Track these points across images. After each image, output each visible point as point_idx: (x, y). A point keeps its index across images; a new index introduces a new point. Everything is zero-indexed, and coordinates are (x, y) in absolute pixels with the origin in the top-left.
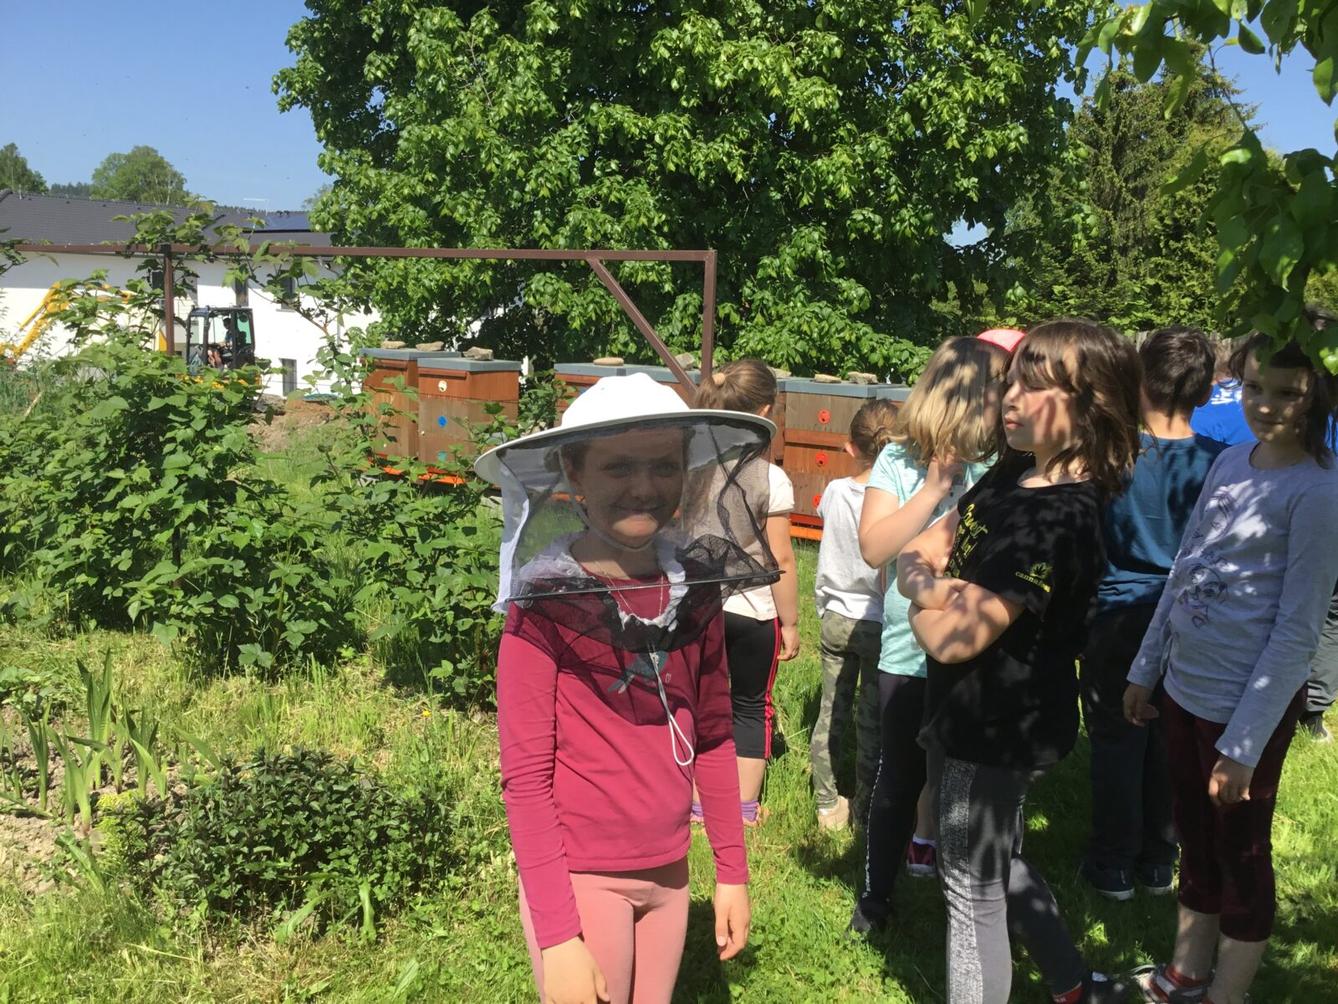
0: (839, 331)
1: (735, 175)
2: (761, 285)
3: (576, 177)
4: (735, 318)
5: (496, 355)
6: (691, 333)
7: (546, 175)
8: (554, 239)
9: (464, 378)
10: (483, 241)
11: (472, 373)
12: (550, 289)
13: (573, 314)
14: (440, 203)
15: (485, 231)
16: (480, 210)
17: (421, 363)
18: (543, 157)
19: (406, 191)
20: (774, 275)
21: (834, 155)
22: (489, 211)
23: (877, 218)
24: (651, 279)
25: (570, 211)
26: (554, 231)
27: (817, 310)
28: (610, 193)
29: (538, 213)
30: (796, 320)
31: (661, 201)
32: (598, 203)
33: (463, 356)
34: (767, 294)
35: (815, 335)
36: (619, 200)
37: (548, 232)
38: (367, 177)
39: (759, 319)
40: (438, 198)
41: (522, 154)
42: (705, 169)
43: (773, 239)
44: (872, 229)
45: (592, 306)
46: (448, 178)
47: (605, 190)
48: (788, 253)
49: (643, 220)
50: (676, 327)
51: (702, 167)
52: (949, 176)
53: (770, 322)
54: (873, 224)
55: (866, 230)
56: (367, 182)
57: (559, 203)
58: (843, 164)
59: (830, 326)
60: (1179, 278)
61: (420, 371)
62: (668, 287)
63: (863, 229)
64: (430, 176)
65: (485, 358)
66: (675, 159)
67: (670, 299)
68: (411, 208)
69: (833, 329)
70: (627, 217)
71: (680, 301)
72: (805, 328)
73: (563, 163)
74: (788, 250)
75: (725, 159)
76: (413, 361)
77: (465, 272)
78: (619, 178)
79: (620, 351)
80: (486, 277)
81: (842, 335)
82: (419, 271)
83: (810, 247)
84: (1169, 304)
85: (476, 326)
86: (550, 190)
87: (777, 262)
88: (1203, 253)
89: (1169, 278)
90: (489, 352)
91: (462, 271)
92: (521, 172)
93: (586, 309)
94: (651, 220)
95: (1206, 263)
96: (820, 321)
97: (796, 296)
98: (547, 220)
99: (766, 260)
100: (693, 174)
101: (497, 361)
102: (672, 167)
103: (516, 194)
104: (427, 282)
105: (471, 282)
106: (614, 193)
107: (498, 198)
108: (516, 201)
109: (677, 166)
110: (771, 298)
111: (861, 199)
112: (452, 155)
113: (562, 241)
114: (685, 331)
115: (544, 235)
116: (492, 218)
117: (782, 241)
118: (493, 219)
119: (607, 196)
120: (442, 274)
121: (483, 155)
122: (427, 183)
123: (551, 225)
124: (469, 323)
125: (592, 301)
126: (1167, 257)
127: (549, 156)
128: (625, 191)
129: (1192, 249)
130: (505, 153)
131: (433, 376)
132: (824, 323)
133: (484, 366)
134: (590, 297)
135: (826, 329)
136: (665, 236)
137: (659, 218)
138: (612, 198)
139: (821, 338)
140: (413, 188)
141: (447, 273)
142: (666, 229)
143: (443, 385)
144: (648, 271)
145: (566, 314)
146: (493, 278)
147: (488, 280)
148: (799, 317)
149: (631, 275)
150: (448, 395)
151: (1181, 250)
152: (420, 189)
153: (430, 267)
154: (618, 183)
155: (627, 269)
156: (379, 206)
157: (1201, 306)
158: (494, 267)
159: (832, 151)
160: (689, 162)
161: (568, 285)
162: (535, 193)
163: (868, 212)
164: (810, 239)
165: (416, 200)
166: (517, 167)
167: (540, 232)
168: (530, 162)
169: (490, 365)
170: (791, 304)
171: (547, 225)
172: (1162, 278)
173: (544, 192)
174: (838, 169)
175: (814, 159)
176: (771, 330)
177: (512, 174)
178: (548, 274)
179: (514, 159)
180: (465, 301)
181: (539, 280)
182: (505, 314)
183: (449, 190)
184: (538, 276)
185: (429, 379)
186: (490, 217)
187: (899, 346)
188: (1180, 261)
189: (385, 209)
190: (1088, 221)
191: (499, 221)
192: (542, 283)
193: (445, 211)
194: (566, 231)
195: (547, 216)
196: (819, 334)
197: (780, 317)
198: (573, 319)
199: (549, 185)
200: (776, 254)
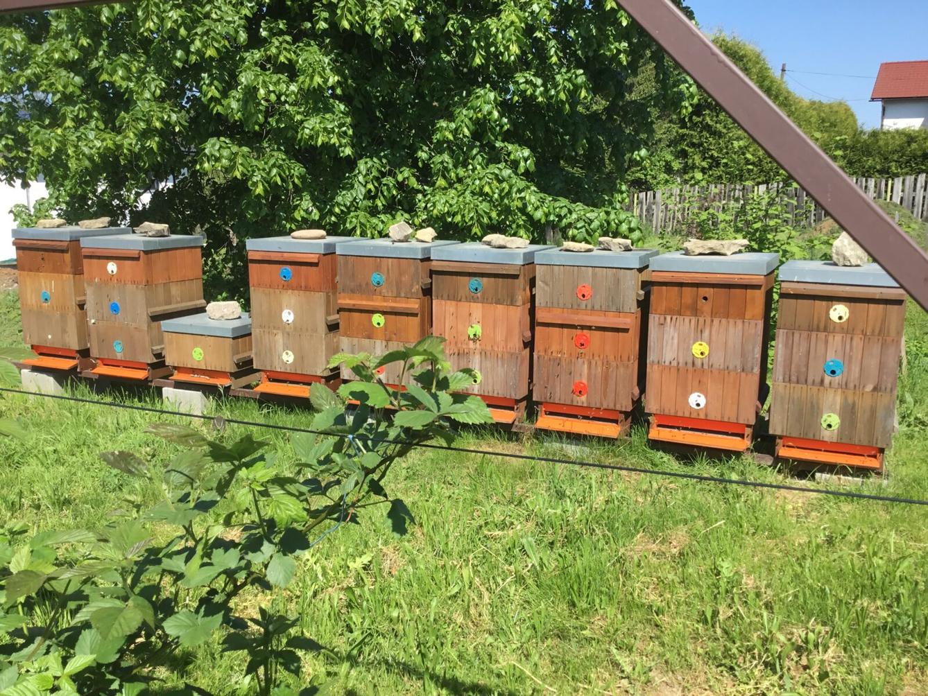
0: (519, 191)
1: (412, 33)
2: (439, 148)
3: (243, 36)
4: (413, 183)
5: (173, 231)
6: (374, 198)
7: (212, 34)
8: (225, 102)
9: (137, 259)
10: (147, 105)
11: (146, 252)
12: (225, 153)
13: (255, 179)
14: (97, 69)
15: (147, 95)
16: (143, 71)
17: (85, 243)
18: (207, 16)
19: (56, 56)
20: (451, 137)
21: (503, 16)
22: (151, 75)
23: (539, 81)
24: (332, 141)
25: (241, 72)
26: (225, 94)
27: (497, 171)
28: (280, 53)
29: (205, 75)
30: (477, 182)
31: (334, 61)
32: (268, 66)
33: (134, 232)
34: (446, 157)
35: (496, 196)
36: (290, 60)
37: (217, 95)
38: (13, 40)
39: (441, 182)
40: (95, 64)
41: (182, 11)
42: (381, 26)
43: (446, 103)
44: (534, 91)
45: (274, 171)
46: (105, 43)
47: (274, 50)
48: (464, 114)
49: (318, 80)
50: (359, 192)
51: (378, 25)
52: (603, 40)
53: (451, 185)
54: (535, 86)
55: (529, 93)
56: (11, 45)
57: (227, 66)
58: (512, 23)
59: (511, 187)
60: (701, 144)
61: (84, 252)
62: (348, 151)
63: (526, 91)
64: (84, 42)
65: (160, 234)
66: (349, 17)
67: (351, 163)
68: (64, 73)
69: (515, 190)
70: (301, 79)
71: (362, 166)
72: (487, 189)
73: (229, 22)
74: (465, 112)
75: (402, 16)
76: (75, 241)
77: (129, 140)
78: (288, 38)
79: (302, 218)
80: (153, 144)
81: (523, 194)
82: (79, 138)
83: (486, 108)
84: (694, 164)
85: (146, 198)
86: (217, 49)
87: (453, 125)
88: (718, 125)
89: (693, 145)
90: (164, 227)
91: (125, 137)
92: (183, 31)
93: (268, 173)
94: (326, 81)
95: (720, 132)
96: (500, 181)
97: (473, 159)
98: (216, 83)
99: (443, 123)
100: (369, 32)
101: (174, 237)
102: (346, 25)
103: (179, 53)
104: (86, 150)
105: (137, 150)
106: (285, 53)
107: (161, 61)
108: (180, 60)
109: (351, 24)
110: (450, 161)
111: (523, 63)
112: (107, 18)
113: (234, 105)
114: (369, 196)
115: (212, 99)
116: (155, 83)
117: (455, 104)
118: (157, 82)
119: (277, 56)
120: (102, 141)
121: (140, 13)
122: (82, 49)
123: (220, 88)
124: (138, 195)
125: (274, 166)
126: (690, 128)
127: (214, 16)
128: (295, 52)
129: (710, 123)
130: (164, 11)
131: (99, 257)
132: (505, 185)
133: (160, 243)
134: (272, 161)
135: (506, 190)
136: (340, 99)
137: (333, 79)
138: (282, 59)
139: (502, 198)
140: (65, 52)
141: (109, 140)
142: (339, 91)
143: (112, 267)
144: (329, 133)
145: (246, 178)
146: (160, 145)
147: (155, 146)
148: (480, 179)
149: (311, 137)
150: (120, 278)
151: (701, 123)
152: (74, 55)
153: (91, 135)
154: (288, 43)
155: (307, 131)
156: (29, 71)
157: (718, 165)
158: (161, 133)
159: (500, 11)
160: (364, 20)
161: (245, 149)
162: (200, 53)
163: (529, 75)
164: (486, 100)
165: (71, 66)
166: (179, 26)
167: (209, 96)
168: (192, 23)
169: (167, 242)
170: (470, 167)
171: (216, 88)
172: (687, 145)
173: (210, 52)
174: (507, 27)
175: (485, 19)
176: (452, 192)
177: (174, 33)
178: (222, 139)
179: (175, 17)
180: (131, 171)
181: (214, 145)
182: (174, 186)
183: (107, 56)
184: (213, 140)
185: (95, 261)
186: (154, 79)
187: (557, 204)
188: (701, 132)
189: (34, 74)
190: (691, 89)
191: (164, 85)
192: (217, 147)
193: (105, 77)
194: (237, 93)
195: (215, 78)
196: (500, 195)
197: (460, 180)
198: (255, 184)
199: (216, 45)
200: (451, 118)
